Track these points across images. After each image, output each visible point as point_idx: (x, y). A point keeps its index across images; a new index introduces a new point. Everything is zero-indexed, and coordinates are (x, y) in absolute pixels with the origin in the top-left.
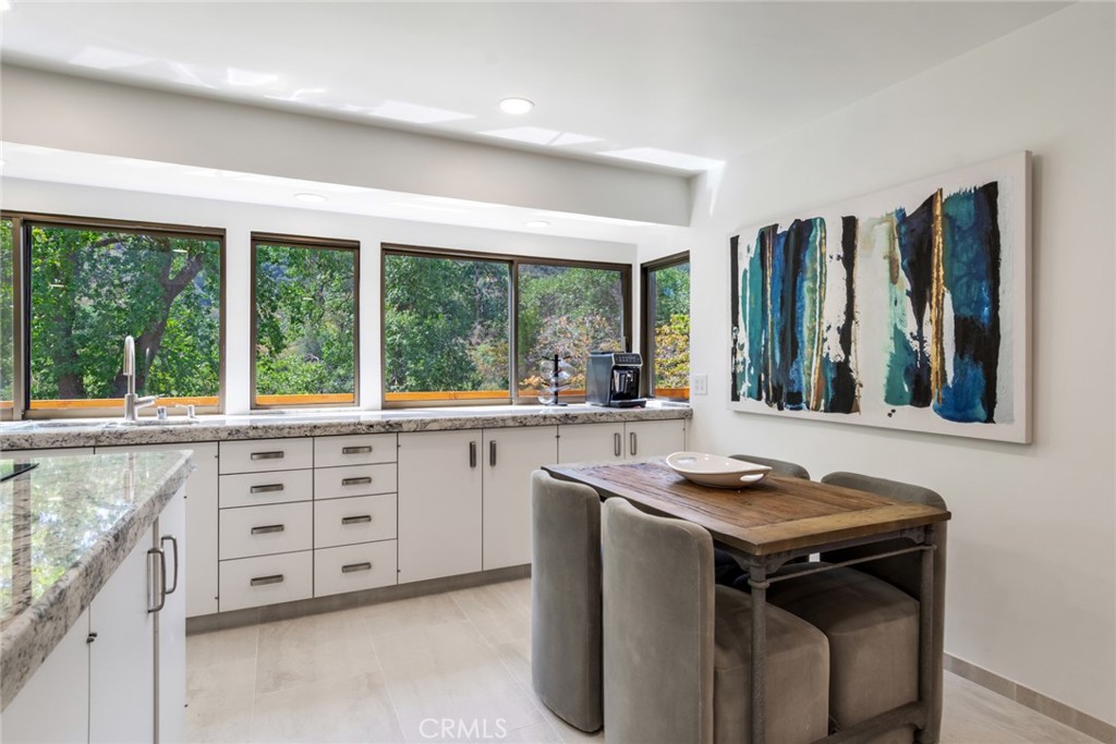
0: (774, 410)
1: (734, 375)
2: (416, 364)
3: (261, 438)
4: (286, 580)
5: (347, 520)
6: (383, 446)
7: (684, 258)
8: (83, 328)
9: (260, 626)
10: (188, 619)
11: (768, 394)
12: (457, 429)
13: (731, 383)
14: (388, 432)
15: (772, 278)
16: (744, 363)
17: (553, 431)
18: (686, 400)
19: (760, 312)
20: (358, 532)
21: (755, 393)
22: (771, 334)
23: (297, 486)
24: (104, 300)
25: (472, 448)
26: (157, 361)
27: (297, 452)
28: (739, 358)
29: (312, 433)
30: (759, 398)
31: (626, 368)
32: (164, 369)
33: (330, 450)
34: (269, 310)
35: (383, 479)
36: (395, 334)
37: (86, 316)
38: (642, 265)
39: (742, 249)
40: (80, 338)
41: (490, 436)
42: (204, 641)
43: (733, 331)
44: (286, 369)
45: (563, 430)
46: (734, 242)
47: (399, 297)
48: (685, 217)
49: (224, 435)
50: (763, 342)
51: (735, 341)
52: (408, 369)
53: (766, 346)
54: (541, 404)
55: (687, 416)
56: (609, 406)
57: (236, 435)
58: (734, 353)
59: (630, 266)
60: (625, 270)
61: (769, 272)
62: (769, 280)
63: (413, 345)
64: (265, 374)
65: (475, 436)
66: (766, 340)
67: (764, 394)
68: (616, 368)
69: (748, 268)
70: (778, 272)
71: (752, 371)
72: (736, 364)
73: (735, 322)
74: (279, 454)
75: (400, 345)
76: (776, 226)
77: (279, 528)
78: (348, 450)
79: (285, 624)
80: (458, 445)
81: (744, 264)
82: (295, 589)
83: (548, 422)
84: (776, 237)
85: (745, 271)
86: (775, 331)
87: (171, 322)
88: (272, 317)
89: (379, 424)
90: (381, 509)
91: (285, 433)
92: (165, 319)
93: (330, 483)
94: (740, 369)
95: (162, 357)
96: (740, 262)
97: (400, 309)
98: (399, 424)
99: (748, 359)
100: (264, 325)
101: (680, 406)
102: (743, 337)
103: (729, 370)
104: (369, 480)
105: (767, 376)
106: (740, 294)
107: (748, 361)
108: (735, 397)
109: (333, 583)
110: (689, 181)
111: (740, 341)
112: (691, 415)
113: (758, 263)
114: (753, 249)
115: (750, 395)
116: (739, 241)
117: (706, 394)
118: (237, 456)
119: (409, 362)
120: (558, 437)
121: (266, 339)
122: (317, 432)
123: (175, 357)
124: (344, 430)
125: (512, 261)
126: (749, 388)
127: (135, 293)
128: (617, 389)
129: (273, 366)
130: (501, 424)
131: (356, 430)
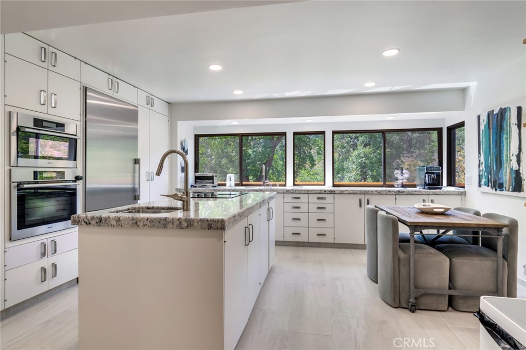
0: (494, 191)
1: (479, 175)
2: (372, 172)
3: (294, 193)
4: (301, 235)
5: (318, 220)
6: (329, 198)
7: (462, 124)
8: (249, 159)
9: (294, 247)
10: (276, 241)
11: (491, 184)
12: (354, 194)
13: (478, 179)
14: (330, 193)
15: (492, 133)
16: (483, 170)
17: (394, 197)
18: (464, 187)
19: (488, 147)
20: (321, 223)
21: (487, 185)
22: (492, 158)
23: (304, 208)
24: (255, 149)
25: (360, 201)
26: (271, 171)
27: (304, 198)
28: (481, 169)
29: (308, 192)
30: (488, 186)
31: (431, 173)
32: (273, 174)
33: (313, 198)
34: (309, 150)
35: (329, 208)
36: (363, 158)
37: (250, 155)
38: (447, 127)
39: (481, 121)
40: (248, 163)
41: (367, 197)
42: (281, 248)
43: (479, 157)
44: (317, 174)
45: (398, 197)
46: (479, 117)
47: (364, 140)
48: (462, 106)
49: (285, 192)
50: (489, 161)
51: (480, 161)
52: (369, 174)
53: (490, 163)
54: (395, 187)
55: (463, 194)
56: (424, 189)
57: (288, 192)
58: (479, 166)
59: (442, 128)
60: (440, 130)
61: (491, 131)
62: (491, 134)
63: (371, 163)
64: (308, 176)
65: (362, 197)
66: (491, 160)
67: (490, 184)
68: (427, 173)
69: (484, 129)
70: (494, 131)
71: (486, 174)
72: (480, 171)
73: (479, 153)
74: (299, 198)
75: (365, 163)
76: (493, 110)
77: (299, 219)
78: (318, 198)
79: (300, 248)
80: (355, 200)
81: (482, 128)
82: (303, 238)
83: (391, 193)
84: (494, 115)
85: (483, 130)
86: (494, 156)
87: (275, 156)
88: (310, 153)
89: (328, 191)
90: (329, 218)
91: (300, 192)
92: (273, 155)
93: (313, 208)
94: (481, 173)
95: (273, 169)
96: (481, 127)
97: (365, 146)
98: (334, 191)
99: (484, 168)
100: (307, 156)
101: (462, 190)
102: (482, 160)
103: (478, 174)
104: (325, 208)
105: (491, 176)
106: (481, 140)
107: (484, 170)
108: (480, 186)
109: (314, 239)
110: (464, 91)
111: (481, 161)
112: (465, 193)
113: (487, 126)
114: (485, 121)
115: (485, 185)
116: (481, 117)
117: (471, 184)
118: (289, 198)
119: (369, 171)
120: (396, 199)
121: (308, 162)
122: (309, 192)
123: (277, 170)
124: (317, 192)
125: (383, 132)
126: (485, 182)
127: (264, 147)
128: (427, 182)
129: (311, 173)
130: (371, 193)
131: (320, 192)
